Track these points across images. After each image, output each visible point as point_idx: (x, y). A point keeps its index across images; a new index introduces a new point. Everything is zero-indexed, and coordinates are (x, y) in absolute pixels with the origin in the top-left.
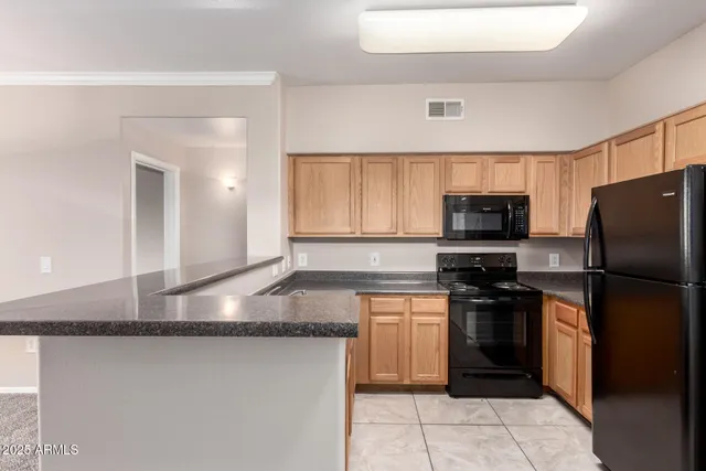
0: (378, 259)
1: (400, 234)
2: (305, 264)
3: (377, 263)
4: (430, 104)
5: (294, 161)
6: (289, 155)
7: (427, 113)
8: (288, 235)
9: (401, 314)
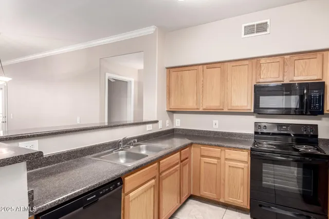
0: (217, 124)
1: (226, 110)
2: (179, 125)
3: (217, 127)
4: (245, 27)
5: (169, 71)
6: (167, 68)
7: (243, 33)
8: (166, 109)
9: (219, 158)
